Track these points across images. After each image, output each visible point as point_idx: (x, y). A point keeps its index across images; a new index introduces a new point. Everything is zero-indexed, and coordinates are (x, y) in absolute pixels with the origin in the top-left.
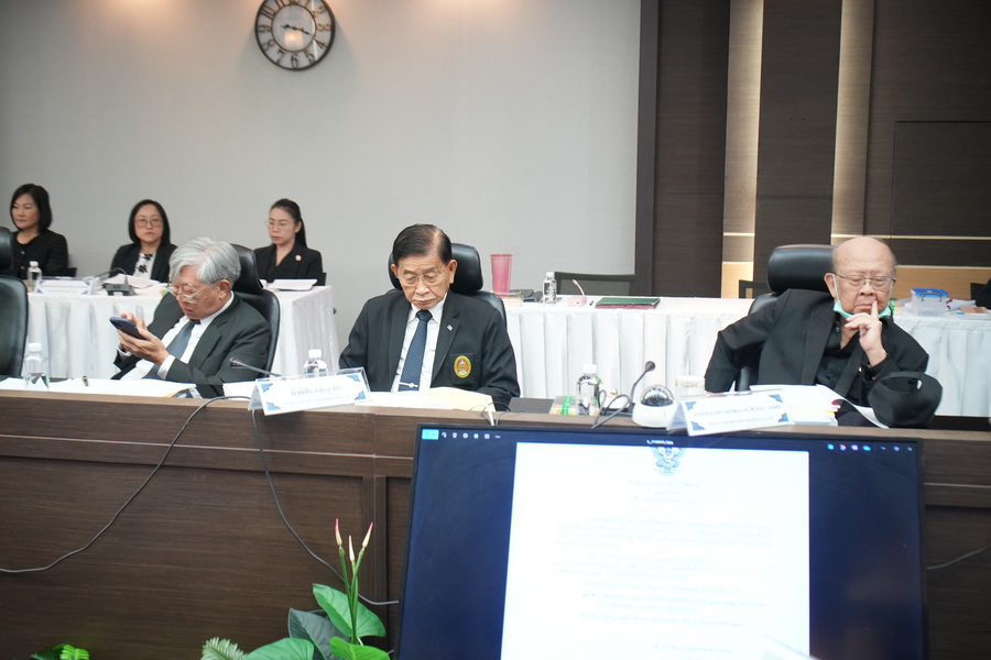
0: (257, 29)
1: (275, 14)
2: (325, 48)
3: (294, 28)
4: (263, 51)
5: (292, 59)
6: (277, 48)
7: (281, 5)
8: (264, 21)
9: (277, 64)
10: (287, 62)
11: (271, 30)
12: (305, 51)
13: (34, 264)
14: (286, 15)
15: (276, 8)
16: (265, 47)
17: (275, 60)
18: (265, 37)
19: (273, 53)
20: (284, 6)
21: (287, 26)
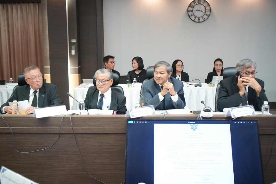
0: (188, 11)
1: (194, 7)
2: (208, 16)
3: (199, 11)
4: (190, 17)
5: (198, 19)
6: (194, 16)
7: (196, 4)
8: (190, 9)
9: (194, 21)
10: (197, 20)
11: (192, 11)
12: (202, 17)
13: (135, 79)
14: (197, 7)
15: (194, 5)
16: (190, 16)
17: (193, 19)
18: (190, 13)
19: (193, 18)
20: (197, 4)
21: (197, 10)
